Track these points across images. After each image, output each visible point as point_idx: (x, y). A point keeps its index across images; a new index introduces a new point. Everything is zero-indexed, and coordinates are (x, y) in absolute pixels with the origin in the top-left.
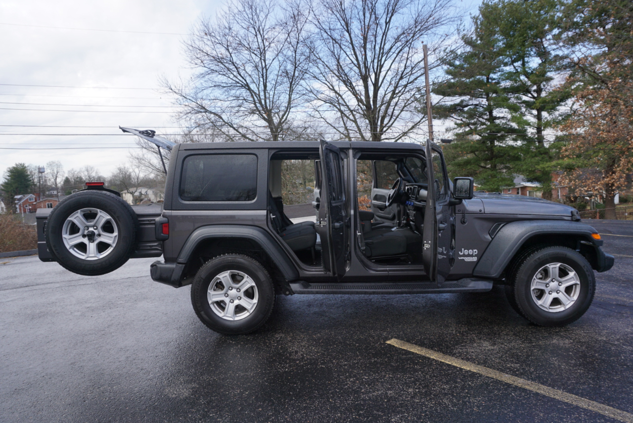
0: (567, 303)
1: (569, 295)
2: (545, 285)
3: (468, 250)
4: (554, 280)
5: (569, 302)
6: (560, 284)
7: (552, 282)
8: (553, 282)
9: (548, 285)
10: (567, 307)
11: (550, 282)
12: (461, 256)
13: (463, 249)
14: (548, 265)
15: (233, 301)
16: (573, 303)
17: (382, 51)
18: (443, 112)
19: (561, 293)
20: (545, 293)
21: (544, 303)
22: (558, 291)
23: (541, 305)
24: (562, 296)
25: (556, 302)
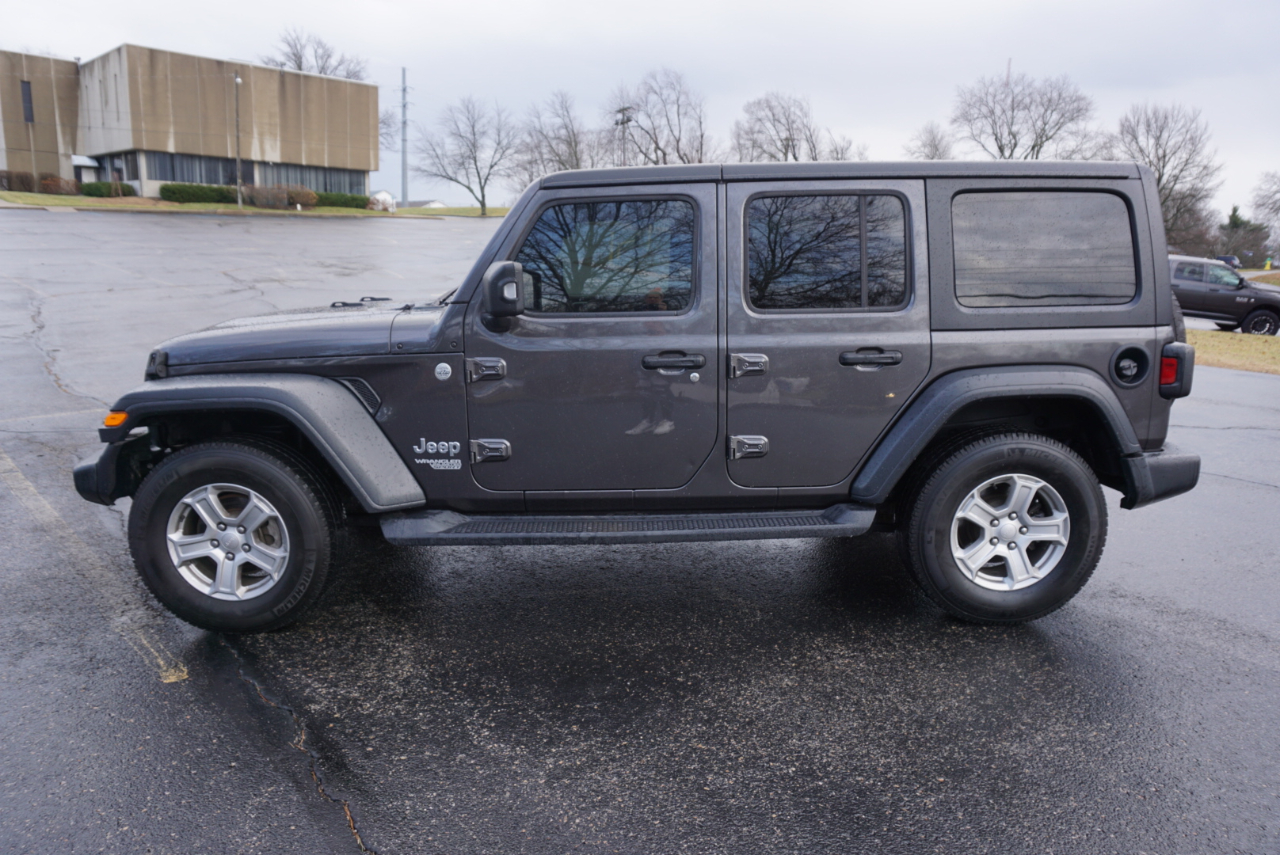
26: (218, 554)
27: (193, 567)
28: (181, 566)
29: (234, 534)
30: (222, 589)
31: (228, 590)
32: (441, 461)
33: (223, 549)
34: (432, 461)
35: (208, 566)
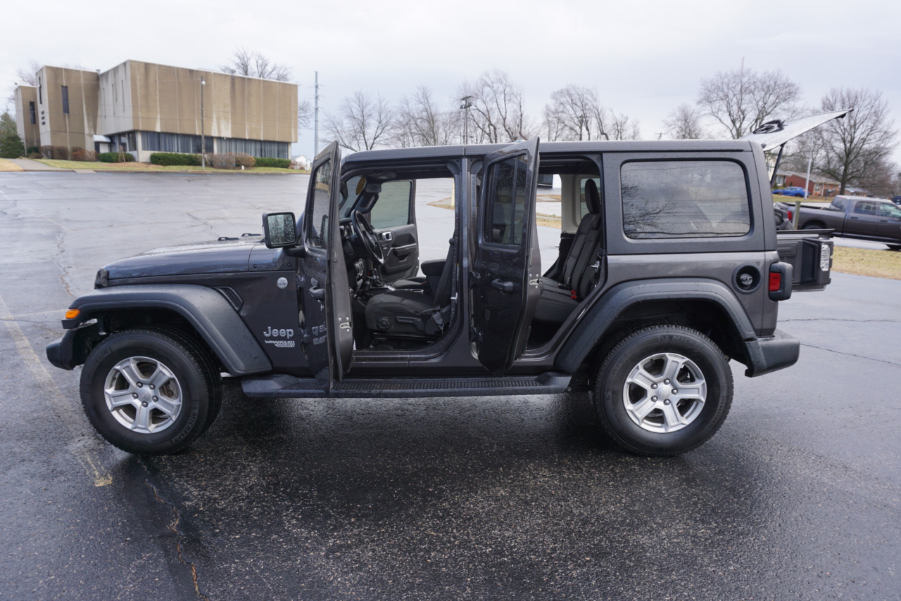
26: (137, 403)
27: (121, 411)
28: (113, 410)
29: (147, 390)
30: (140, 426)
31: (143, 426)
32: (281, 342)
33: (140, 400)
34: (276, 342)
35: (131, 410)
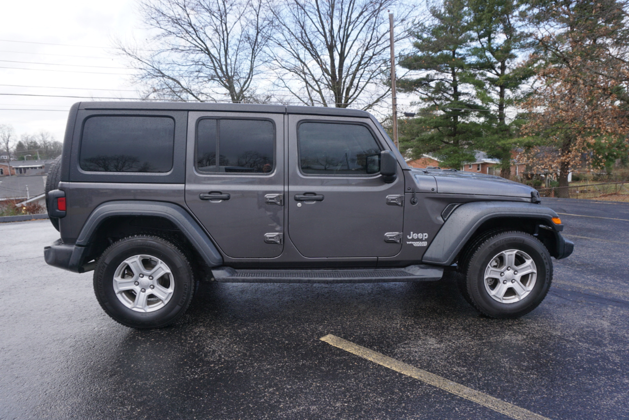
0: (522, 294)
1: (525, 285)
2: (500, 273)
3: (418, 234)
4: (509, 268)
5: (524, 292)
6: (516, 272)
7: (507, 271)
8: (509, 270)
9: (502, 274)
10: (522, 298)
11: (505, 271)
12: (410, 240)
13: (412, 233)
14: (503, 252)
15: (145, 290)
16: (528, 293)
17: (348, 20)
18: (409, 86)
19: (516, 282)
20: (500, 282)
21: (497, 294)
22: (513, 281)
23: (494, 296)
24: (517, 286)
25: (511, 292)
